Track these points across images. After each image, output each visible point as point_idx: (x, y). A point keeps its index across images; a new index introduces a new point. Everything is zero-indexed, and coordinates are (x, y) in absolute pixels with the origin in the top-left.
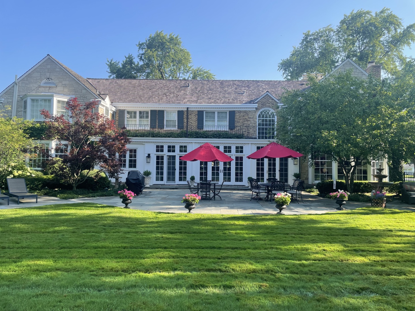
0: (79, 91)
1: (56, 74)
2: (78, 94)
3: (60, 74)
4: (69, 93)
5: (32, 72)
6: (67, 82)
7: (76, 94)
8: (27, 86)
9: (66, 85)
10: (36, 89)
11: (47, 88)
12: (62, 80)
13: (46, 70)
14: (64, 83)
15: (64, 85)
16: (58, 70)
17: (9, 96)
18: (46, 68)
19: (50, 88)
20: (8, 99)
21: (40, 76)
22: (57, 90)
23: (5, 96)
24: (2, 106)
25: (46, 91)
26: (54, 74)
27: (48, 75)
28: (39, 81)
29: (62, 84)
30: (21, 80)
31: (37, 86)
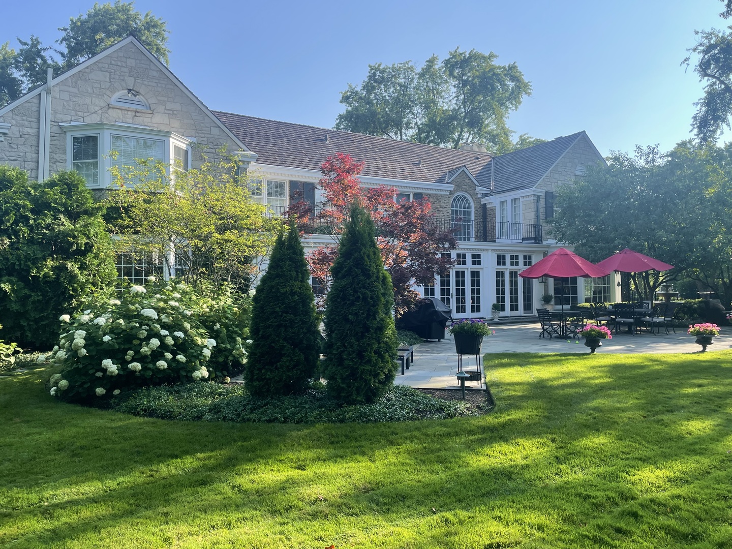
0: (204, 129)
1: (150, 83)
2: (203, 135)
3: (159, 85)
4: (183, 131)
5: (87, 68)
6: (177, 107)
7: (197, 135)
8: (74, 99)
9: (175, 112)
10: (100, 112)
11: (129, 113)
12: (166, 99)
13: (126, 70)
14: (169, 106)
15: (171, 112)
16: (155, 74)
17: (23, 120)
18: (124, 65)
19: (137, 114)
20: (23, 126)
21: (110, 82)
22: (154, 120)
23: (13, 118)
24: (6, 143)
25: (128, 120)
26: (146, 83)
27: (130, 82)
28: (108, 92)
29: (165, 109)
30: (58, 84)
31: (103, 104)
